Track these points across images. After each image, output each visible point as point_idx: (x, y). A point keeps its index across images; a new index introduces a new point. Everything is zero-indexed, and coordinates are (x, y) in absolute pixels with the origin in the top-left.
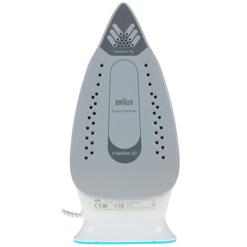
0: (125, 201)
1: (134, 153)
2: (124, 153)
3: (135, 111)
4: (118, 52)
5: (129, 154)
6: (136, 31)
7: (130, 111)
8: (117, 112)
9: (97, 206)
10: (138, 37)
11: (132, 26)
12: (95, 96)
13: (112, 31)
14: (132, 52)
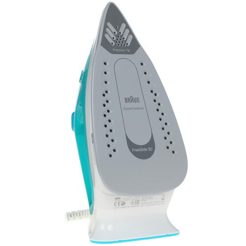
0: (141, 197)
1: (150, 149)
2: (142, 150)
3: (142, 108)
4: (117, 50)
5: (146, 150)
6: (127, 31)
7: (138, 109)
8: (127, 109)
9: (117, 204)
10: (131, 37)
11: (124, 25)
12: (106, 94)
13: (107, 30)
14: (129, 51)
